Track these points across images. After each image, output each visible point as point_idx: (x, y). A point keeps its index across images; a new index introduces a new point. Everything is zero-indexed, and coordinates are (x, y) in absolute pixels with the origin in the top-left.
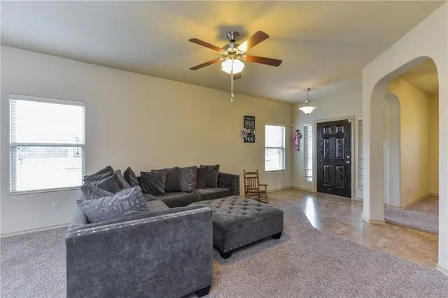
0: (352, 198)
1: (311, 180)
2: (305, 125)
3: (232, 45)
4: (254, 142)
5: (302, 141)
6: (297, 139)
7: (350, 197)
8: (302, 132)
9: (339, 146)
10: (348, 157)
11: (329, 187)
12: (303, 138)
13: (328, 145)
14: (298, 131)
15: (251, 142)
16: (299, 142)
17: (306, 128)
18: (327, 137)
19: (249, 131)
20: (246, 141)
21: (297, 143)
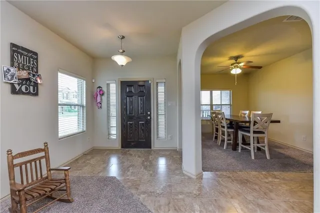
0: (152, 148)
1: (114, 137)
2: (108, 82)
4: (36, 94)
5: (104, 98)
6: (99, 96)
7: (151, 148)
8: (105, 89)
9: (141, 104)
10: (149, 113)
11: (133, 142)
12: (106, 95)
13: (131, 103)
14: (100, 87)
15: (29, 93)
16: (101, 99)
17: (108, 85)
18: (130, 94)
19: (24, 74)
20: (14, 91)
21: (99, 100)
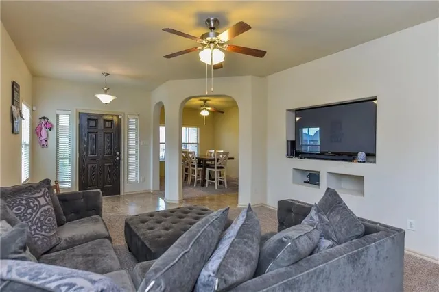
2: (56, 112)
3: (211, 33)
5: (52, 133)
7: (119, 193)
8: (53, 121)
9: (108, 142)
10: (118, 153)
13: (94, 140)
14: (44, 118)
16: (48, 135)
18: (93, 130)
21: (44, 136)
